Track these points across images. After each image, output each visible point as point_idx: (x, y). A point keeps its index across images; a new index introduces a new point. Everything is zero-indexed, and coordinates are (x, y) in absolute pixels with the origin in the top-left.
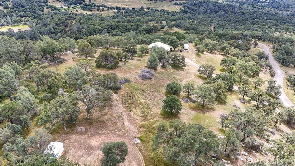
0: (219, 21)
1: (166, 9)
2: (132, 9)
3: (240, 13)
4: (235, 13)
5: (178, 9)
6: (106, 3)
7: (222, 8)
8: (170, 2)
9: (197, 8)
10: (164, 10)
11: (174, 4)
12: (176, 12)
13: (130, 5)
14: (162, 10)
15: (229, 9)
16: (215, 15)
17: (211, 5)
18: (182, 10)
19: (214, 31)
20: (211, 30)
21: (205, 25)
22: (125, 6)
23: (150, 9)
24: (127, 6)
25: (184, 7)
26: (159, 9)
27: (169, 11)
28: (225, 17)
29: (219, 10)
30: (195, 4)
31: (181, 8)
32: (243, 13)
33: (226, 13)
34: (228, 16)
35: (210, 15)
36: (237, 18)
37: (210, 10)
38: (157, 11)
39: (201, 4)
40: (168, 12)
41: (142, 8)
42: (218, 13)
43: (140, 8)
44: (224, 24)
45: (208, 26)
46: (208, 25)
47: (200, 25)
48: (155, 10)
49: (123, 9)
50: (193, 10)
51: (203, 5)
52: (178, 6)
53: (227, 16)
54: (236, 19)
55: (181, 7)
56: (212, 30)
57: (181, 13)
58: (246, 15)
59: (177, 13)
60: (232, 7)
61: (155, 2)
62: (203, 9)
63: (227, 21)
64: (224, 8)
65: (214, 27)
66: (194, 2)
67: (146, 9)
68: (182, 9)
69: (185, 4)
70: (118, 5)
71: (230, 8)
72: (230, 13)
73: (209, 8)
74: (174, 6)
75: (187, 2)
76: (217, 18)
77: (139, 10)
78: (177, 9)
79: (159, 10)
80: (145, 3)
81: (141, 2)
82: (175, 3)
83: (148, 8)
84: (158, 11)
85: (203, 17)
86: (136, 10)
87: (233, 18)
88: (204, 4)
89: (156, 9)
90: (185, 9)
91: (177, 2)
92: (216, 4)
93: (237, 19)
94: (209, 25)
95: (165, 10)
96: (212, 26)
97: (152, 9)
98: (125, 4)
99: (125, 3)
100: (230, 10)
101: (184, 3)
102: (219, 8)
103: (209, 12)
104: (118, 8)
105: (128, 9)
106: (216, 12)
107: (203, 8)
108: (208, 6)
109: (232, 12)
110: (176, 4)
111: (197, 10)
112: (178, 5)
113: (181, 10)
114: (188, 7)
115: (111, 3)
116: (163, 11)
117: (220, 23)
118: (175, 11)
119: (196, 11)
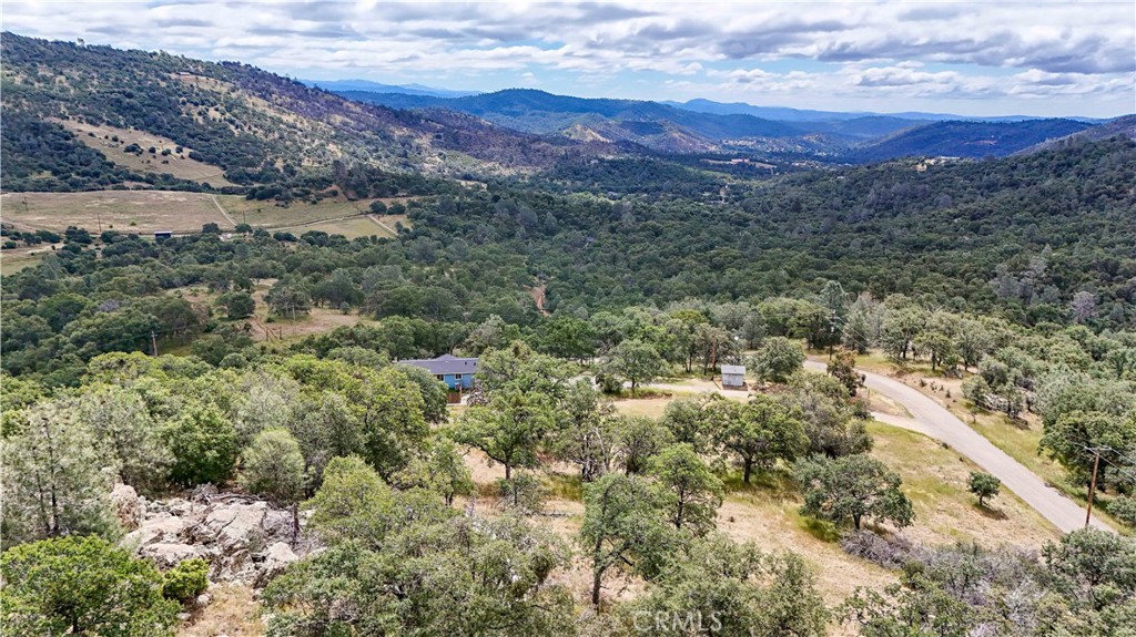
0: (565, 264)
1: (331, 229)
2: (157, 235)
3: (642, 229)
4: (627, 232)
5: (386, 230)
6: (18, 217)
7: (570, 217)
8: (348, 202)
9: (469, 223)
10: (319, 234)
11: (369, 209)
12: (378, 238)
13: (151, 221)
14: (311, 233)
15: (597, 219)
16: (546, 244)
17: (524, 207)
18: (407, 231)
19: (551, 311)
20: (536, 309)
21: (502, 284)
22: (118, 228)
23: (251, 231)
24: (133, 224)
25: (415, 217)
26: (297, 232)
27: (342, 237)
28: (590, 251)
29: (562, 225)
30: (458, 204)
31: (398, 225)
32: (658, 233)
33: (591, 235)
34: (600, 245)
35: (527, 243)
36: (638, 248)
37: (522, 228)
38: (289, 238)
39: (485, 205)
40: (339, 240)
41: (211, 229)
42: (560, 235)
43: (202, 228)
44: (589, 275)
45: (514, 288)
46: (519, 282)
47: (476, 285)
48: (278, 237)
49: (107, 238)
50: (452, 229)
51: (492, 210)
52: (387, 218)
53: (595, 246)
54: (633, 253)
55: (402, 219)
56: (539, 305)
57: (399, 242)
58: (670, 236)
59: (383, 241)
60: (609, 212)
61: (282, 203)
62: (496, 225)
63: (598, 265)
64: (577, 216)
65: (547, 293)
66: (457, 198)
67: (229, 235)
68: (405, 226)
69: (419, 206)
70: (84, 222)
71: (603, 218)
72: (603, 233)
73: (518, 221)
74: (370, 216)
75: (425, 201)
76: (556, 252)
77: (191, 238)
78: (385, 227)
79: (298, 238)
80: (230, 209)
81: (214, 206)
82: (373, 206)
83: (242, 229)
84: (293, 240)
85: (491, 252)
86: (174, 239)
87: (624, 251)
88: (496, 205)
89: (283, 230)
90: (417, 227)
91: (382, 200)
92: (546, 204)
93: (638, 252)
94: (523, 282)
95: (323, 233)
96: (539, 285)
97: (261, 233)
98: (127, 217)
99: (127, 213)
100: (601, 224)
101: (413, 205)
102: (558, 217)
103: (523, 235)
104: (78, 237)
105: (133, 237)
106: (550, 232)
107: (494, 219)
108: (513, 212)
109: (613, 230)
110: (378, 210)
111: (471, 227)
112: (390, 214)
113: (399, 231)
114: (431, 220)
115: (45, 214)
116: (317, 239)
117: (573, 271)
118: (374, 238)
119: (465, 232)
